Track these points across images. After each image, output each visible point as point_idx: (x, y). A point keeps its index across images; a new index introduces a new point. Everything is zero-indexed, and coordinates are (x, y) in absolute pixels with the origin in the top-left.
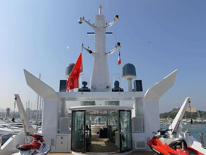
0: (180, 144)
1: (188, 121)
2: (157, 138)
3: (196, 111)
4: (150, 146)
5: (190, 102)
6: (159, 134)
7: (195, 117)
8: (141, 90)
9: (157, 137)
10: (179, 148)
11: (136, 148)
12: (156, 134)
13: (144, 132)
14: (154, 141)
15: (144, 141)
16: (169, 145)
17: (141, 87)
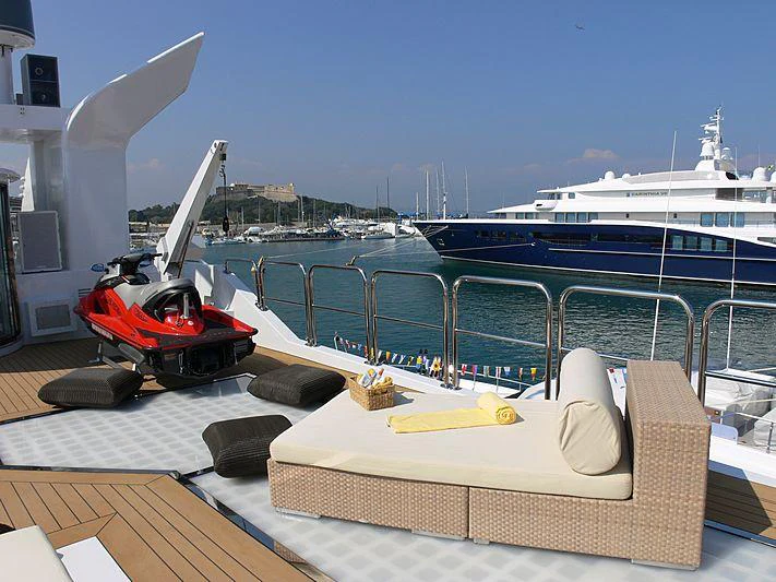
0: (177, 300)
1: (266, 233)
2: (108, 287)
3: (296, 198)
4: (83, 319)
5: (224, 157)
6: (116, 272)
7: (290, 217)
8: (53, 100)
9: (109, 283)
10: (173, 314)
11: (36, 332)
12: (107, 271)
13: (65, 268)
14: (98, 300)
15: (66, 303)
16: (145, 308)
17: (55, 86)
